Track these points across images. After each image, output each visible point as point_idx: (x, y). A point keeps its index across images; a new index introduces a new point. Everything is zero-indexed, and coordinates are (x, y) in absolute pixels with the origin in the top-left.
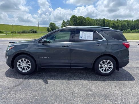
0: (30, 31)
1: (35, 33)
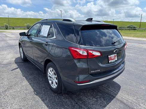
0: (127, 28)
1: (134, 29)
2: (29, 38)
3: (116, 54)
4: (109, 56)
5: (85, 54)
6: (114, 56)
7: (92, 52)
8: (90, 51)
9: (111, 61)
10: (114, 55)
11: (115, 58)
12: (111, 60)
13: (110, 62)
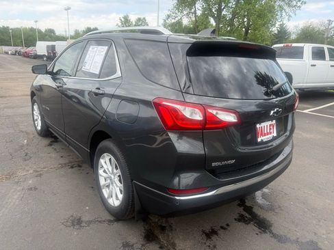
2: (54, 79)
3: (274, 121)
4: (258, 126)
5: (198, 117)
6: (270, 125)
7: (217, 113)
8: (210, 111)
9: (262, 138)
10: (270, 123)
11: (272, 131)
12: (262, 134)
13: (259, 140)
